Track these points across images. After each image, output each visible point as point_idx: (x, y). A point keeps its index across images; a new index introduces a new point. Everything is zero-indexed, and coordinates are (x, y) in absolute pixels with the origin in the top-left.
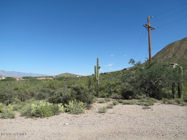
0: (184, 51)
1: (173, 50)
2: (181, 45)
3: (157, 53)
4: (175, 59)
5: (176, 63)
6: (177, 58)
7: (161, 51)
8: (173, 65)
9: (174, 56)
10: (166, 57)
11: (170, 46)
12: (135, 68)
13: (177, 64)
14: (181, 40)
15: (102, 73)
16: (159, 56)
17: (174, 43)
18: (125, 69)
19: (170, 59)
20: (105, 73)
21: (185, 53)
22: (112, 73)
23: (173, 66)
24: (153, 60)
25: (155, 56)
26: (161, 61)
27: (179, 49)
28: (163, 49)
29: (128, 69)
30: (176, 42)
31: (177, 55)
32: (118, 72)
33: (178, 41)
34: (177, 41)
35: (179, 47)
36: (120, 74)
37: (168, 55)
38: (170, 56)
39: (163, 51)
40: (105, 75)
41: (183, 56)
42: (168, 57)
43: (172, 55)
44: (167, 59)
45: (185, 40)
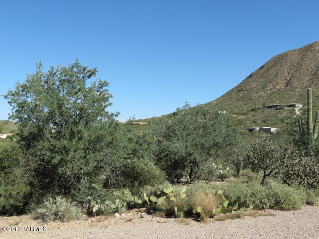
0: (310, 75)
1: (286, 71)
2: (302, 60)
4: (291, 92)
5: (297, 102)
6: (297, 90)
7: (257, 72)
9: (289, 87)
10: (271, 86)
11: (278, 61)
13: (301, 106)
14: (301, 49)
16: (253, 84)
17: (285, 55)
19: (280, 93)
21: (312, 79)
23: (294, 110)
25: (244, 82)
26: (260, 97)
27: (298, 69)
28: (262, 67)
30: (290, 51)
31: (295, 83)
33: (295, 50)
34: (292, 51)
35: (298, 64)
37: (274, 83)
38: (281, 86)
39: (262, 72)
42: (274, 87)
43: (284, 82)
44: (274, 93)
45: (309, 48)
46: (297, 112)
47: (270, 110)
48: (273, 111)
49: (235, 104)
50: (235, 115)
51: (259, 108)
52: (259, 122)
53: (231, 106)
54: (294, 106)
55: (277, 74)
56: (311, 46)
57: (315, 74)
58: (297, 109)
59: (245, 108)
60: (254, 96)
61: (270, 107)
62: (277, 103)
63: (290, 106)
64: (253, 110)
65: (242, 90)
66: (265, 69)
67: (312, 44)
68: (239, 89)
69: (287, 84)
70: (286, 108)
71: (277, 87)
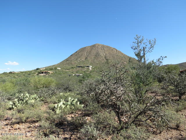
1: (85, 54)
3: (71, 56)
6: (89, 61)
7: (74, 54)
10: (80, 59)
11: (83, 50)
13: (91, 67)
14: (91, 46)
15: (6, 73)
16: (73, 58)
17: (85, 48)
18: (37, 69)
19: (83, 62)
20: (11, 73)
21: (95, 57)
25: (69, 57)
26: (75, 63)
27: (90, 53)
29: (41, 69)
30: (87, 47)
31: (89, 58)
33: (89, 46)
35: (90, 51)
38: (83, 59)
39: (76, 53)
40: (11, 75)
41: (94, 60)
42: (81, 60)
43: (84, 58)
44: (81, 62)
45: (94, 46)
46: (90, 69)
47: (79, 68)
48: (80, 68)
50: (64, 70)
51: (75, 67)
52: (74, 72)
53: (63, 66)
54: (89, 67)
55: (82, 55)
56: (95, 45)
57: (96, 55)
59: (69, 67)
60: (73, 63)
61: (79, 67)
62: (82, 65)
63: (87, 66)
64: (72, 68)
66: (77, 52)
68: (67, 60)
69: (86, 59)
70: (86, 67)
71: (82, 59)
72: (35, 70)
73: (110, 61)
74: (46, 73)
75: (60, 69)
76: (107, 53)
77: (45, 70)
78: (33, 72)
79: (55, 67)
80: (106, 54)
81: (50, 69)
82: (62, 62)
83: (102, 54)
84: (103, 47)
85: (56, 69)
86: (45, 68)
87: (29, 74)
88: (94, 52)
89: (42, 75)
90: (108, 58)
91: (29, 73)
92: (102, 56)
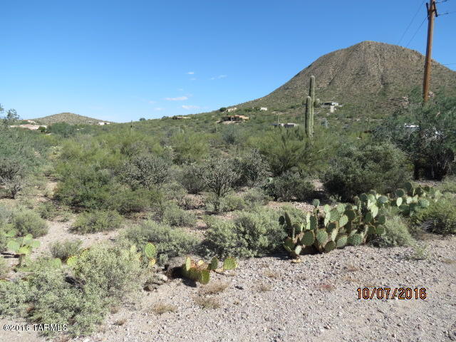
0: (352, 75)
1: (331, 71)
2: (347, 60)
3: (296, 76)
4: (332, 91)
5: (334, 101)
6: (338, 89)
7: (304, 72)
8: (330, 104)
9: (331, 86)
11: (326, 60)
12: (247, 107)
13: (337, 104)
14: (348, 49)
15: (168, 117)
16: (299, 83)
17: (332, 54)
18: (222, 110)
19: (322, 91)
20: (175, 118)
21: (354, 79)
22: (193, 117)
23: (329, 108)
24: (288, 90)
25: (291, 81)
27: (342, 69)
28: (309, 66)
29: (229, 110)
30: (337, 51)
31: (337, 82)
32: (208, 115)
33: (342, 50)
35: (343, 64)
36: (214, 120)
38: (324, 85)
39: (309, 70)
40: (175, 122)
41: (349, 87)
43: (328, 81)
45: (355, 48)
46: (332, 110)
49: (279, 102)
51: (298, 106)
53: (274, 104)
55: (322, 73)
56: (358, 46)
57: (357, 74)
58: (332, 107)
59: (286, 105)
60: (298, 94)
63: (327, 104)
64: (292, 107)
65: (288, 88)
66: (312, 68)
67: (359, 44)
68: (285, 87)
69: (330, 83)
70: (323, 106)
71: (321, 86)
72: (216, 112)
73: (392, 88)
74: (235, 119)
75: (266, 109)
76: (389, 65)
77: (237, 111)
78: (213, 116)
79: (256, 104)
80: (386, 70)
81: (246, 111)
82: (274, 92)
83: (375, 69)
84: (381, 48)
85: (257, 109)
86: (237, 106)
87: (206, 122)
88: (354, 64)
89: (229, 122)
90: (390, 80)
91: (205, 119)
92: (374, 76)
